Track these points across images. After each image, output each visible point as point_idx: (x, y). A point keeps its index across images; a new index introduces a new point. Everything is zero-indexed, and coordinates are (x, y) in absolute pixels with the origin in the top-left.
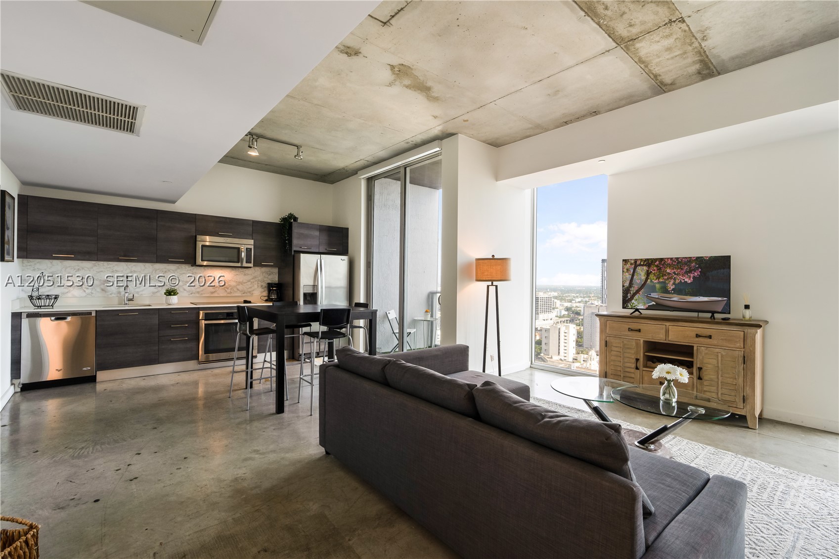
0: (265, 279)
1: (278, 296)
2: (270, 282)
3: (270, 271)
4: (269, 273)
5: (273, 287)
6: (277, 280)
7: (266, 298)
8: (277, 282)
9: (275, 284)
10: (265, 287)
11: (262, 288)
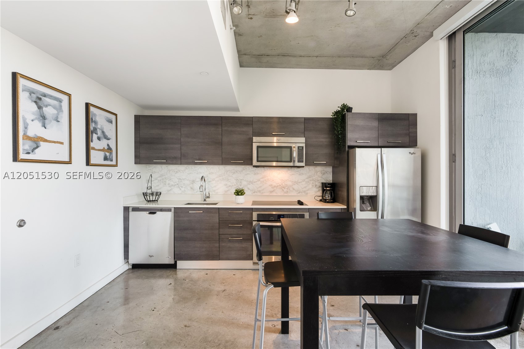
0: (319, 179)
1: (331, 196)
2: (324, 181)
3: (324, 170)
4: (323, 172)
5: (326, 187)
6: (331, 179)
7: (321, 198)
8: (331, 182)
9: (329, 184)
10: (320, 187)
11: (317, 188)
